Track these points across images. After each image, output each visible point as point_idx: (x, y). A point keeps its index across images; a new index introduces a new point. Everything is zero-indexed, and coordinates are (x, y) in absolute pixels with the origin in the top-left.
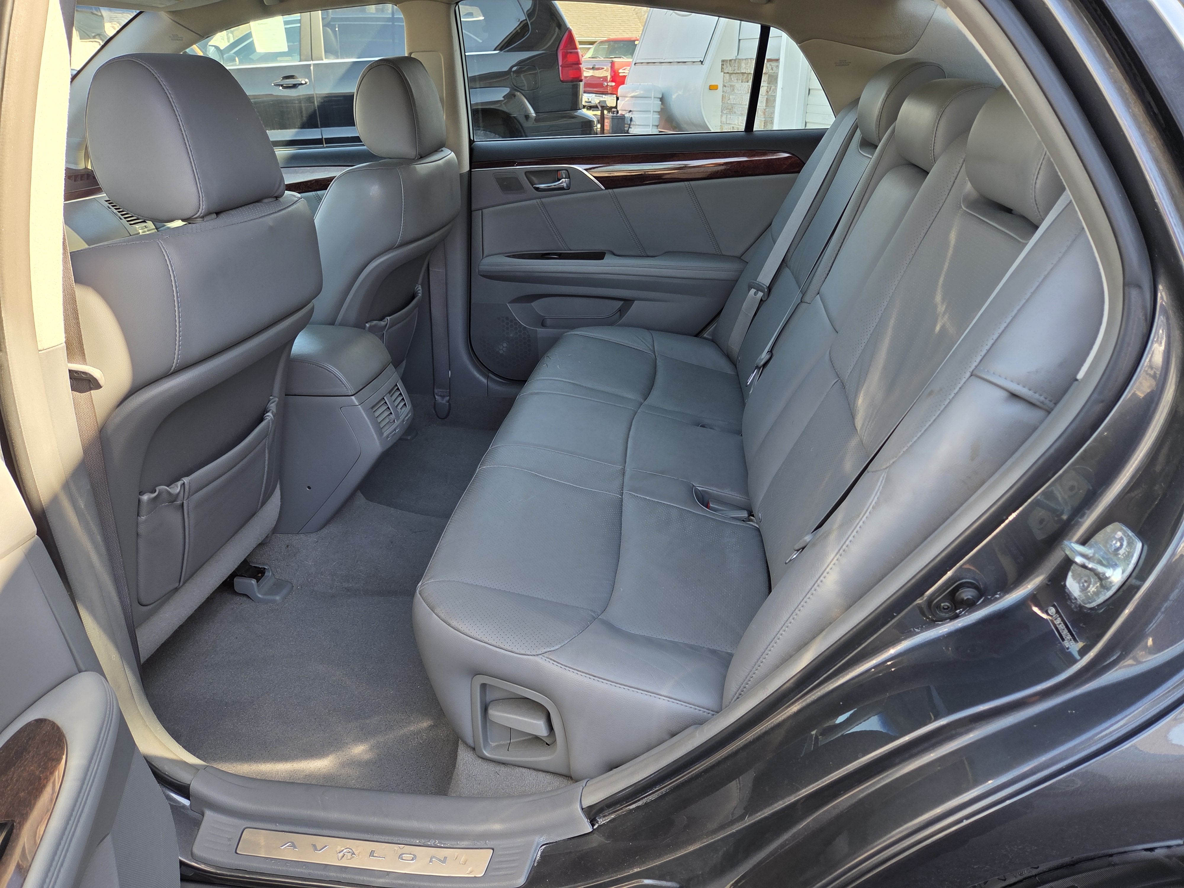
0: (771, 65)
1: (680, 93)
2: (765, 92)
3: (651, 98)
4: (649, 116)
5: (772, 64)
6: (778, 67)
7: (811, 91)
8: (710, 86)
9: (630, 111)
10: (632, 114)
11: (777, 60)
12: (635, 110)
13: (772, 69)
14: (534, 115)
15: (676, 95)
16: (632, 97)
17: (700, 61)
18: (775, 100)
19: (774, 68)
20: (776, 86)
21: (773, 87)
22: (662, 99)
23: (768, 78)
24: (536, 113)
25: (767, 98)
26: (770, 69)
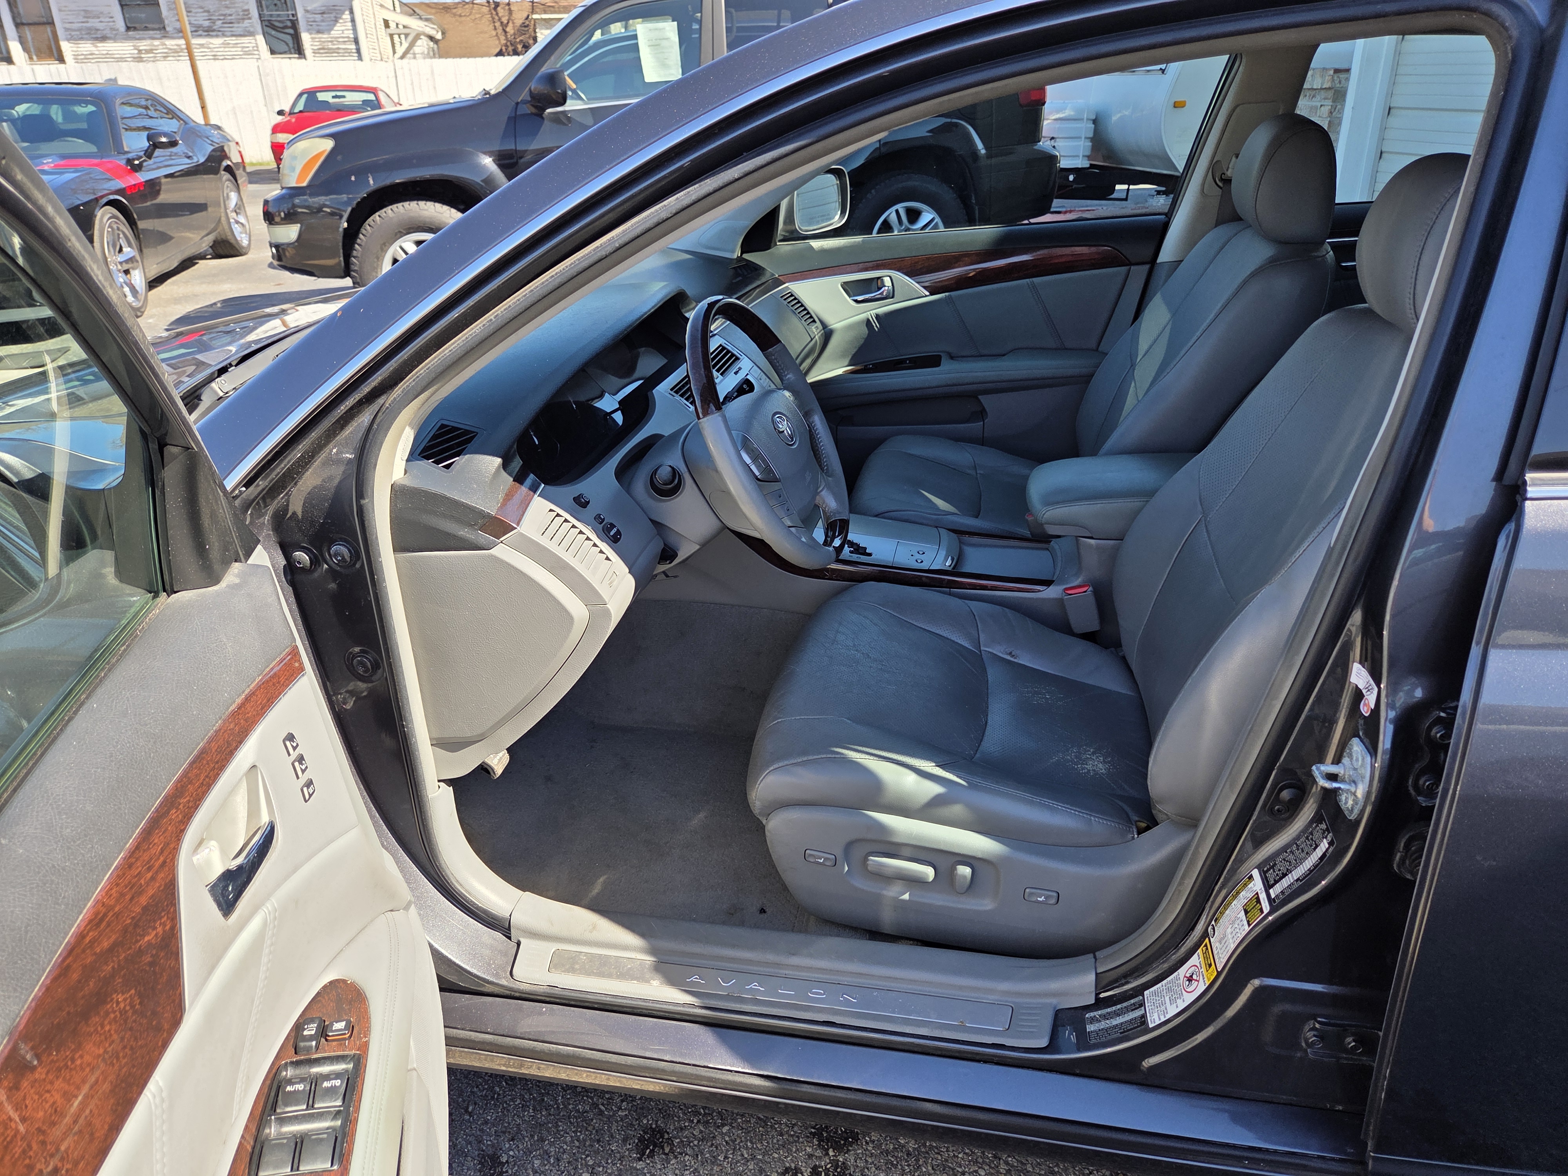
0: (1338, 77)
1: (1127, 113)
2: (1327, 113)
3: (1083, 119)
4: (1079, 143)
5: (1341, 76)
6: (1348, 79)
7: (1391, 111)
8: (1175, 102)
9: (1053, 138)
10: (1055, 142)
11: (1348, 71)
12: (1060, 136)
13: (1340, 82)
14: (983, 152)
15: (1119, 115)
16: (1056, 120)
17: (1161, 69)
18: (1340, 124)
19: (1343, 81)
20: (1343, 106)
21: (1339, 107)
22: (1095, 122)
23: (1334, 94)
24: (986, 148)
25: (1330, 122)
26: (1337, 82)
